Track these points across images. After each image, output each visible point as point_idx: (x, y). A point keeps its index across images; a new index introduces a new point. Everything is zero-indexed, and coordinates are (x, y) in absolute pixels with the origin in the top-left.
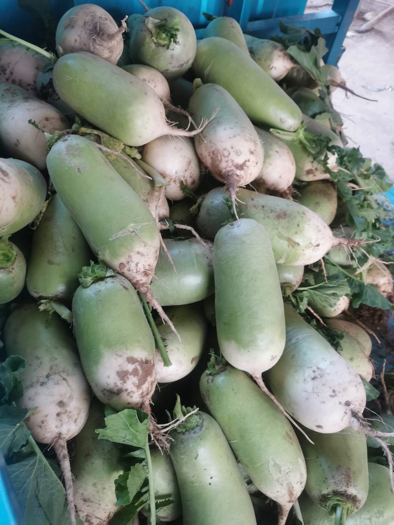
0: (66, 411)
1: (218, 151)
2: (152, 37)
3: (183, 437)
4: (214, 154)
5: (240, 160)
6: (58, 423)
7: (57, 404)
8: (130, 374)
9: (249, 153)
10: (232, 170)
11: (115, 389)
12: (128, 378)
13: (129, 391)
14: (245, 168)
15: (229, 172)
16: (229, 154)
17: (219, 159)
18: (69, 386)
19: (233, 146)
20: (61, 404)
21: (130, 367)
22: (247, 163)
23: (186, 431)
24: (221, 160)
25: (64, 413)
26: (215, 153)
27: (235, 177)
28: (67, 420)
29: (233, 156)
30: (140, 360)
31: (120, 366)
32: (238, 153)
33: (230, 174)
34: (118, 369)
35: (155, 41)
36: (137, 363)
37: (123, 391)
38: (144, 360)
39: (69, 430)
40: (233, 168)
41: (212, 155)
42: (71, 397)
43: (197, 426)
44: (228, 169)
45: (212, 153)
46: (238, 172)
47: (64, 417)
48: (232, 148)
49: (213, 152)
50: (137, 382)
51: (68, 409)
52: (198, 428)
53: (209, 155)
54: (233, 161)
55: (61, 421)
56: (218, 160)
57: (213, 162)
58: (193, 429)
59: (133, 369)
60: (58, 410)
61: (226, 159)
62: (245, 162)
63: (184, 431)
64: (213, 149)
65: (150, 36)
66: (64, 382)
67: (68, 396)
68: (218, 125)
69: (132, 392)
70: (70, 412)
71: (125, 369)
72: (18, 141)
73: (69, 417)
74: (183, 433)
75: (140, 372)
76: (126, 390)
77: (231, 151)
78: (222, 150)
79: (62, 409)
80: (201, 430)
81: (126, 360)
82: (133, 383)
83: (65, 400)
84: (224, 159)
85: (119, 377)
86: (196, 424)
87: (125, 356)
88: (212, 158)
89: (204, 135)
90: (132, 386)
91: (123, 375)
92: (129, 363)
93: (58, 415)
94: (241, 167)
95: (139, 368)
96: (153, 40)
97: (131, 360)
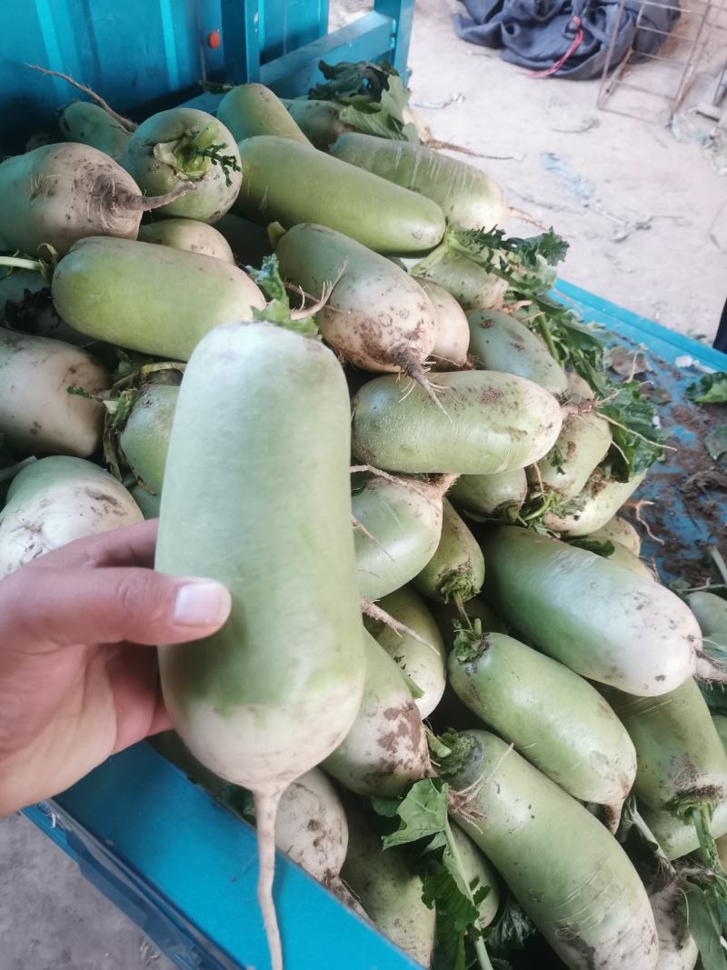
0: (325, 833)
1: (371, 321)
2: (175, 173)
3: (464, 775)
4: (365, 329)
5: (410, 325)
6: (321, 856)
7: (308, 827)
8: (398, 736)
9: (419, 309)
10: (403, 344)
11: (385, 768)
12: (397, 743)
13: (405, 761)
14: (420, 334)
15: (398, 348)
16: (391, 320)
17: (377, 332)
18: (312, 793)
19: (394, 306)
20: (313, 825)
21: (393, 726)
22: (422, 327)
23: (463, 764)
24: (381, 333)
25: (323, 837)
26: (367, 325)
27: (411, 352)
28: (330, 845)
29: (398, 322)
30: (401, 708)
31: (379, 730)
32: (404, 315)
33: (402, 351)
34: (378, 736)
35: (184, 177)
36: (400, 715)
37: (397, 766)
38: (406, 705)
39: (337, 859)
40: (404, 340)
41: (361, 331)
42: (322, 809)
43: (473, 748)
44: (396, 344)
45: (360, 328)
46: (413, 344)
47: (325, 843)
48: (392, 309)
49: (363, 326)
50: (411, 743)
51: (327, 828)
52: (476, 749)
53: (356, 332)
54: (400, 329)
55: (322, 851)
56: (375, 335)
57: (365, 342)
58: (470, 756)
59: (399, 726)
60: (314, 835)
61: (389, 329)
62: (419, 324)
63: (460, 766)
64: (361, 320)
65: (172, 172)
66: (301, 790)
67: (317, 808)
68: (354, 281)
69: (409, 760)
70: (330, 832)
71: (388, 732)
72: (36, 424)
73: (332, 840)
74: (462, 771)
75: (409, 725)
76: (401, 762)
77: (393, 314)
78: (377, 318)
79: (317, 832)
80: (480, 750)
81: (383, 717)
82: (407, 747)
83: (316, 818)
84: (385, 331)
85: (384, 747)
86: (469, 748)
87: (380, 712)
88: (362, 336)
89: (335, 305)
90: (406, 752)
91: (388, 742)
92: (389, 719)
93: (316, 843)
94: (414, 335)
95: (405, 721)
96: (180, 178)
97: (391, 714)
